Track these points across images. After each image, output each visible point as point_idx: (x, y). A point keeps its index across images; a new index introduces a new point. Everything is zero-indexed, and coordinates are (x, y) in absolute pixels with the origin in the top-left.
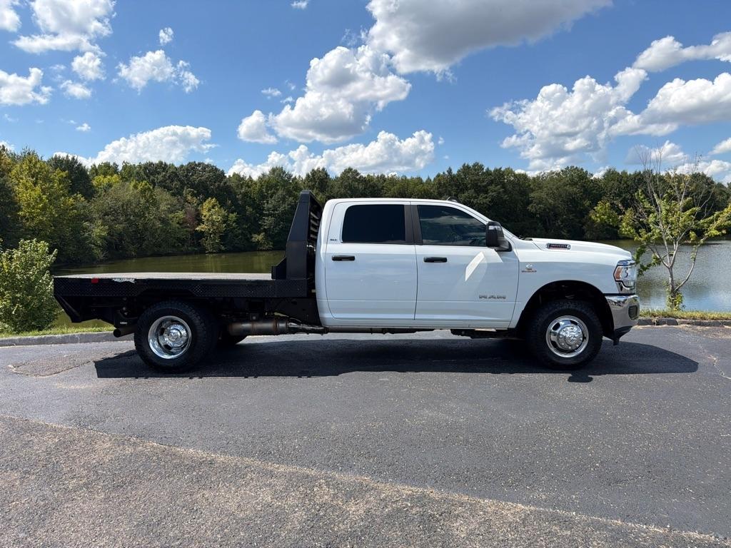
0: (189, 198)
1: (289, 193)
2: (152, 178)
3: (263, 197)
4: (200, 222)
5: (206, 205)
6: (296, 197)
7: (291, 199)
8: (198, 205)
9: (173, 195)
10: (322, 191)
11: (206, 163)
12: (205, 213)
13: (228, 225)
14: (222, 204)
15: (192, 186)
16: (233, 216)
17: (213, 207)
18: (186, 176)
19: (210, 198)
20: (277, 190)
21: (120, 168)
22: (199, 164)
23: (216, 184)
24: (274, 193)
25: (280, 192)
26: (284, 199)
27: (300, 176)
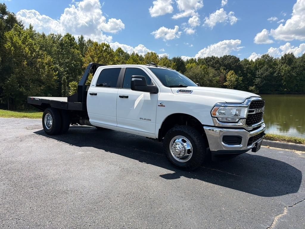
0: (222, 71)
1: (271, 67)
2: (208, 63)
3: (256, 69)
4: (226, 81)
5: (229, 73)
6: (274, 68)
7: (271, 69)
8: (226, 74)
9: (216, 70)
10: (289, 65)
11: (232, 55)
12: (228, 77)
13: (238, 82)
14: (236, 73)
15: (224, 66)
16: (241, 78)
17: (232, 75)
18: (223, 61)
19: (231, 71)
20: (264, 65)
21: (197, 60)
22: (229, 56)
23: (235, 64)
24: (262, 67)
25: (265, 66)
26: (267, 70)
27: (278, 58)
